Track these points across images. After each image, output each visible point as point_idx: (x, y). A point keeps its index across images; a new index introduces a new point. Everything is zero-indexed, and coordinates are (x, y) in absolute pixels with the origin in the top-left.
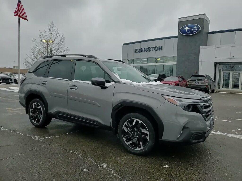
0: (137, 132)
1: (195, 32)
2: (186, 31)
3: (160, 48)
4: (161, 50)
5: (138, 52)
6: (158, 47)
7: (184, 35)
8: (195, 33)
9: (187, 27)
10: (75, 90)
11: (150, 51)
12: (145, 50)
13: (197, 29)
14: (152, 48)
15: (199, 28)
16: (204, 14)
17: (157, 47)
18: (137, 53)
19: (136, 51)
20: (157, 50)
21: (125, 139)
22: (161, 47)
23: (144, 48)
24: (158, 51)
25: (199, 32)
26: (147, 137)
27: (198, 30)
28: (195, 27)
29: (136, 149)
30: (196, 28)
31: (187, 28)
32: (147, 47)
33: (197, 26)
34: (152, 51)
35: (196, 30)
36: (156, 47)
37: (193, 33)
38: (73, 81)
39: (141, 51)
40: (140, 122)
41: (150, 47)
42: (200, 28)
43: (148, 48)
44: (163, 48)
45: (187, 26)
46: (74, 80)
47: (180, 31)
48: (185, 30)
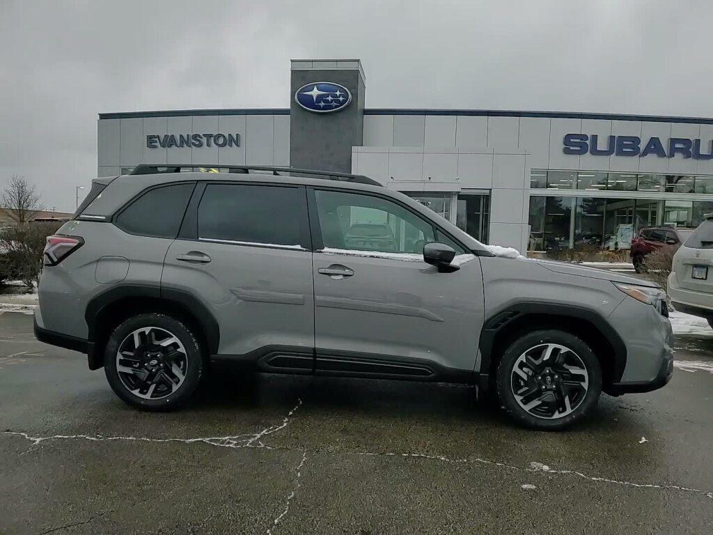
0: (552, 375)
1: (338, 106)
2: (315, 98)
3: (233, 141)
4: (238, 145)
5: (158, 144)
6: (227, 136)
7: (306, 110)
8: (336, 107)
9: (315, 88)
10: (341, 277)
11: (200, 145)
12: (185, 142)
13: (341, 99)
14: (209, 136)
15: (346, 96)
16: (358, 61)
17: (224, 137)
18: (156, 147)
19: (151, 141)
20: (223, 145)
21: (518, 399)
22: (235, 137)
23: (181, 136)
24: (227, 146)
25: (347, 106)
26: (582, 384)
27: (344, 102)
28: (338, 93)
29: (554, 418)
30: (340, 95)
31: (315, 93)
32: (191, 134)
33: (342, 90)
34: (208, 145)
35: (339, 100)
36: (219, 136)
37: (331, 107)
38: (322, 250)
39: (169, 142)
40: (564, 349)
41: (201, 135)
42: (350, 96)
43: (195, 137)
44: (242, 142)
45: (314, 85)
46: (326, 249)
47: (296, 97)
48: (312, 96)
